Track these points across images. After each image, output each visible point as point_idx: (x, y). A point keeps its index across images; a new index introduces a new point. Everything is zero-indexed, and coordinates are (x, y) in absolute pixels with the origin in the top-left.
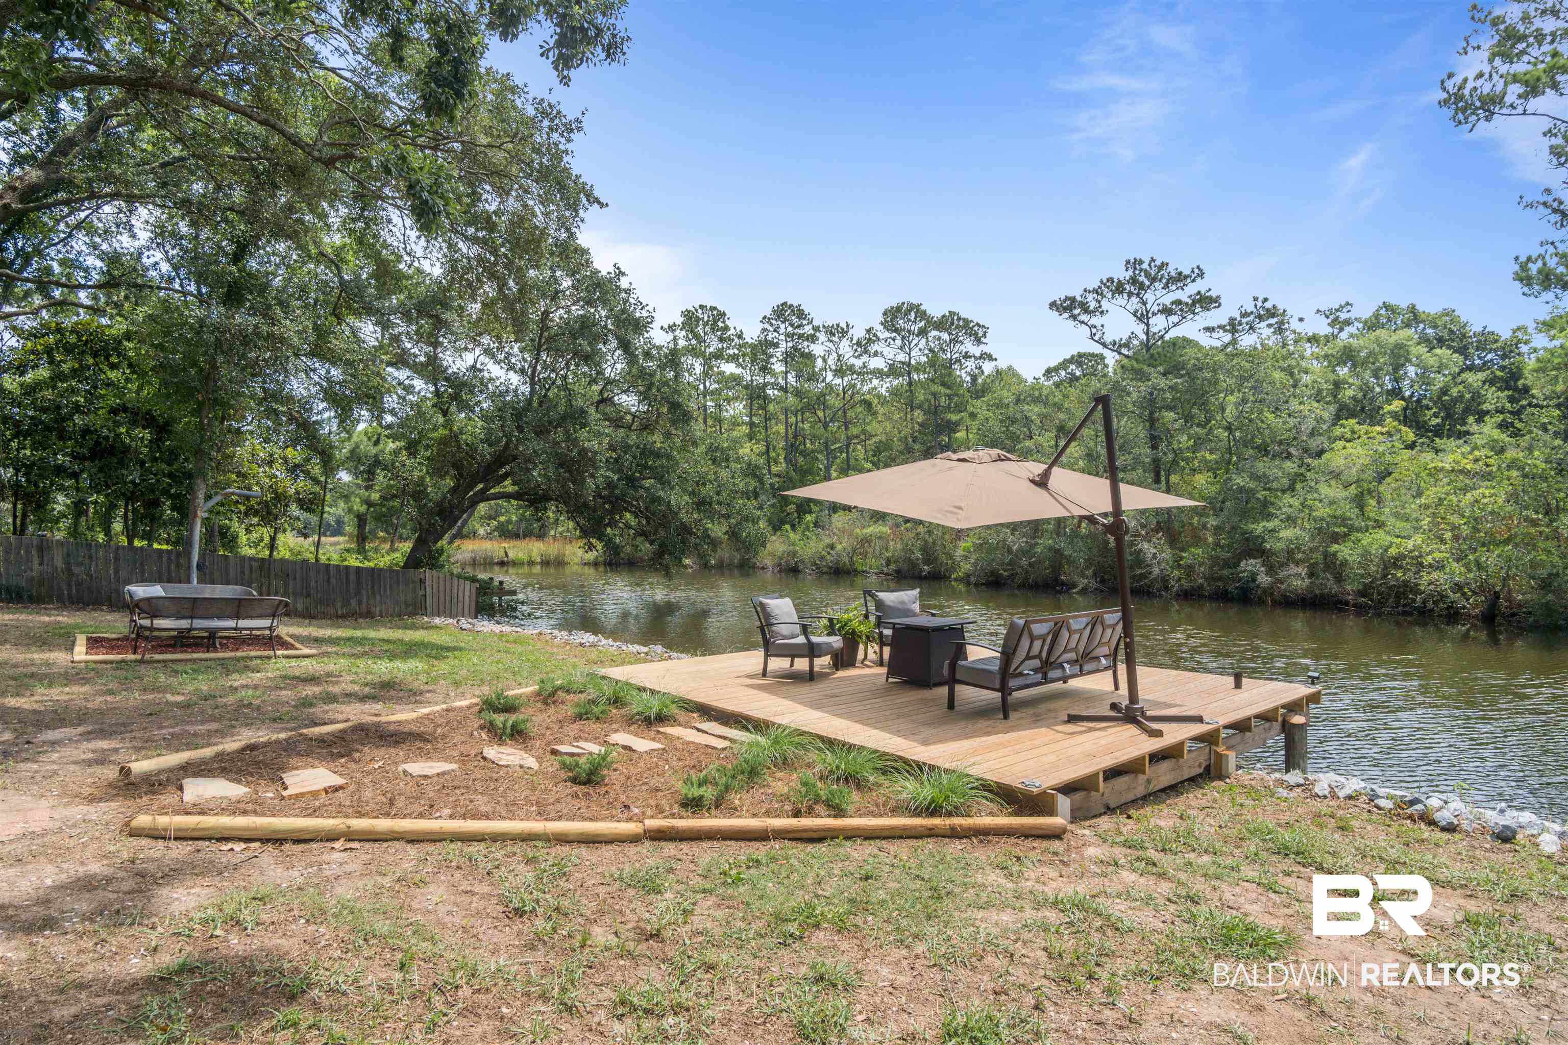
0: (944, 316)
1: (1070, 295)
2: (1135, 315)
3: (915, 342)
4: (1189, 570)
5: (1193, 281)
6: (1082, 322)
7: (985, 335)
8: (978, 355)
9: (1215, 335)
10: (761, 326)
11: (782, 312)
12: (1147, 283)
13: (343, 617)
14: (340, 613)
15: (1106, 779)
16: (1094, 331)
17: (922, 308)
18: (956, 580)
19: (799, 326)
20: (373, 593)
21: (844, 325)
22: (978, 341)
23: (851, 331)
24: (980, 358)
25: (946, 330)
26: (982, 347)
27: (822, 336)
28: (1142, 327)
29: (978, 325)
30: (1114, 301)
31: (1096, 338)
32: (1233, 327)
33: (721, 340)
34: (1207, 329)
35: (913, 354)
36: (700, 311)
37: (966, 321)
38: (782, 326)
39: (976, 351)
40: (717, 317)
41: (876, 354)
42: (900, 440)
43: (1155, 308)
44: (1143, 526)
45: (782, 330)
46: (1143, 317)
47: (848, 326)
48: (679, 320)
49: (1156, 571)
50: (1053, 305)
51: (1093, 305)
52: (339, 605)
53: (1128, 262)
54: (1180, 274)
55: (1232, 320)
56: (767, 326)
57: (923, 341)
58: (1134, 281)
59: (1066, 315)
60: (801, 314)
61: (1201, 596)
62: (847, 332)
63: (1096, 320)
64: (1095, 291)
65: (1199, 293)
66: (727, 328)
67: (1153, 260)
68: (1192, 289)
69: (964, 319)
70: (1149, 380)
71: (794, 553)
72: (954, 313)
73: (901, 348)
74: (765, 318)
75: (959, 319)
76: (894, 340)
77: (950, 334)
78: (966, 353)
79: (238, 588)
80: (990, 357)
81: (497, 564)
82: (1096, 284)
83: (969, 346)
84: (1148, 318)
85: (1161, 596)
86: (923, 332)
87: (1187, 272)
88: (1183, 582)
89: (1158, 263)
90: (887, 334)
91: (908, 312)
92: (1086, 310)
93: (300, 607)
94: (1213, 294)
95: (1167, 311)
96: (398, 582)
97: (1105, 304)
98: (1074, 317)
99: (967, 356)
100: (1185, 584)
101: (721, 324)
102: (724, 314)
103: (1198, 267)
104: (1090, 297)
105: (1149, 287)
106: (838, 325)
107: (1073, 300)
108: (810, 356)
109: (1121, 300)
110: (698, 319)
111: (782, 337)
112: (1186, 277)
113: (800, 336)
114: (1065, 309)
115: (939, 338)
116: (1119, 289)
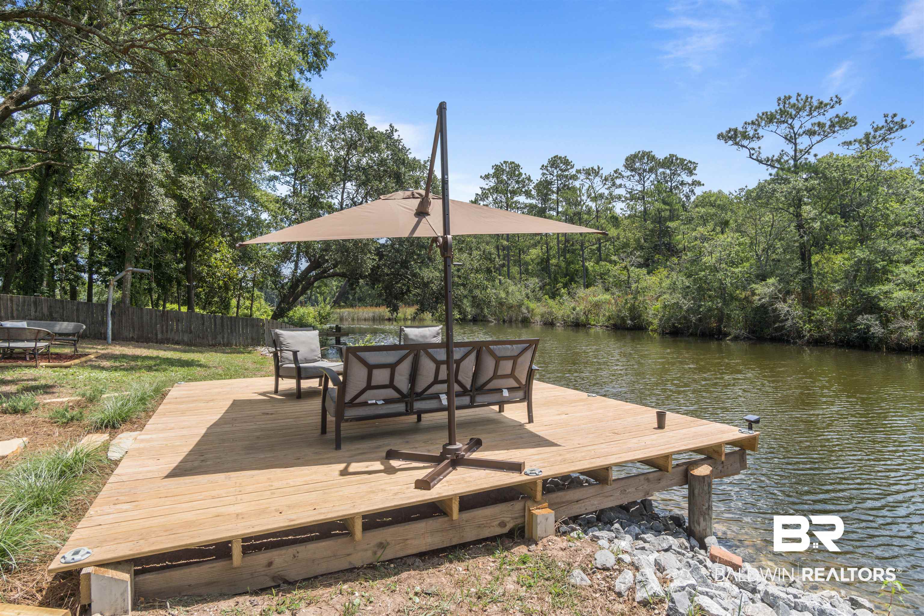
0: (666, 158)
1: (733, 127)
2: (786, 138)
3: (648, 177)
4: (819, 324)
5: (832, 107)
6: (743, 146)
7: (695, 168)
8: (690, 182)
9: (851, 147)
10: (541, 171)
11: (555, 162)
12: (794, 113)
13: (214, 346)
14: (211, 343)
15: (246, 550)
16: (752, 152)
17: (653, 154)
18: (652, 331)
19: (565, 170)
20: (232, 332)
21: (596, 168)
22: (691, 173)
23: (601, 172)
24: (693, 184)
25: (668, 168)
26: (694, 177)
27: (582, 176)
28: (791, 145)
29: (690, 162)
30: (767, 128)
31: (754, 157)
32: (867, 140)
33: (517, 182)
34: (845, 143)
35: (646, 184)
36: (504, 165)
37: (682, 160)
38: (555, 171)
39: (689, 180)
40: (514, 168)
41: (620, 186)
42: (635, 240)
43: (801, 131)
44: (779, 291)
45: (555, 174)
46: (791, 139)
47: (599, 168)
48: (492, 171)
49: (789, 323)
50: (720, 136)
51: (751, 133)
52: (210, 339)
53: (779, 99)
54: (821, 103)
55: (867, 135)
56: (545, 171)
57: (653, 176)
58: (783, 112)
59: (730, 142)
60: (567, 162)
61: (829, 344)
62: (598, 172)
63: (754, 144)
64: (753, 123)
65: (837, 116)
66: (520, 174)
67: (799, 95)
68: (831, 114)
69: (680, 159)
70: (789, 183)
71: (551, 313)
72: (673, 156)
73: (638, 182)
74: (543, 166)
75: (677, 159)
76: (633, 176)
77: (671, 170)
78: (682, 181)
79: (73, 324)
80: (699, 184)
81: (387, 320)
82: (754, 118)
83: (685, 177)
84: (795, 139)
85: (796, 343)
86: (651, 170)
87: (826, 100)
88: (812, 332)
89: (803, 97)
90: (629, 173)
91: (643, 157)
92: (745, 136)
93: (186, 339)
94: (850, 116)
95: (811, 133)
96: (247, 325)
97: (761, 132)
98: (737, 144)
99: (682, 183)
100: (816, 335)
101: (517, 173)
102: (519, 166)
103: (837, 96)
104: (749, 128)
105: (796, 116)
106: (592, 168)
107: (736, 130)
108: (574, 189)
109: (773, 127)
110: (503, 170)
111: (555, 178)
112: (826, 105)
113: (566, 176)
114: (730, 138)
115: (664, 173)
116: (770, 118)
